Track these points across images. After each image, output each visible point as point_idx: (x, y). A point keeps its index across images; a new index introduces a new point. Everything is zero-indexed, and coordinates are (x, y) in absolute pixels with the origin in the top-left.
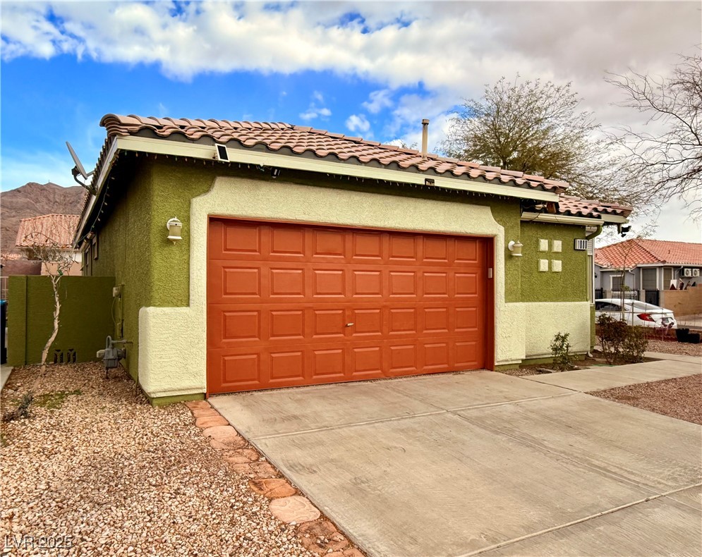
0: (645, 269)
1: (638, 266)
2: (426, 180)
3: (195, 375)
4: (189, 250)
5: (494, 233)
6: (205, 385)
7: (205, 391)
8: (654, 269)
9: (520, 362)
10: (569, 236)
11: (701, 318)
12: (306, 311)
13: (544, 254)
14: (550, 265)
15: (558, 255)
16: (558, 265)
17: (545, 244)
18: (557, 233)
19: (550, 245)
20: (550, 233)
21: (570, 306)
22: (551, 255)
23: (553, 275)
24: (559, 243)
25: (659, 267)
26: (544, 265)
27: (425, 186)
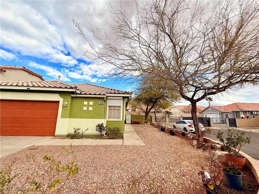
0: (236, 112)
1: (233, 111)
5: (59, 100)
8: (239, 112)
9: (66, 135)
11: (258, 129)
13: (85, 105)
14: (88, 109)
15: (91, 106)
16: (91, 109)
17: (86, 103)
18: (92, 100)
19: (88, 103)
20: (89, 100)
21: (94, 120)
22: (88, 106)
23: (89, 111)
24: (92, 103)
25: (241, 111)
26: (85, 108)
27: (27, 90)
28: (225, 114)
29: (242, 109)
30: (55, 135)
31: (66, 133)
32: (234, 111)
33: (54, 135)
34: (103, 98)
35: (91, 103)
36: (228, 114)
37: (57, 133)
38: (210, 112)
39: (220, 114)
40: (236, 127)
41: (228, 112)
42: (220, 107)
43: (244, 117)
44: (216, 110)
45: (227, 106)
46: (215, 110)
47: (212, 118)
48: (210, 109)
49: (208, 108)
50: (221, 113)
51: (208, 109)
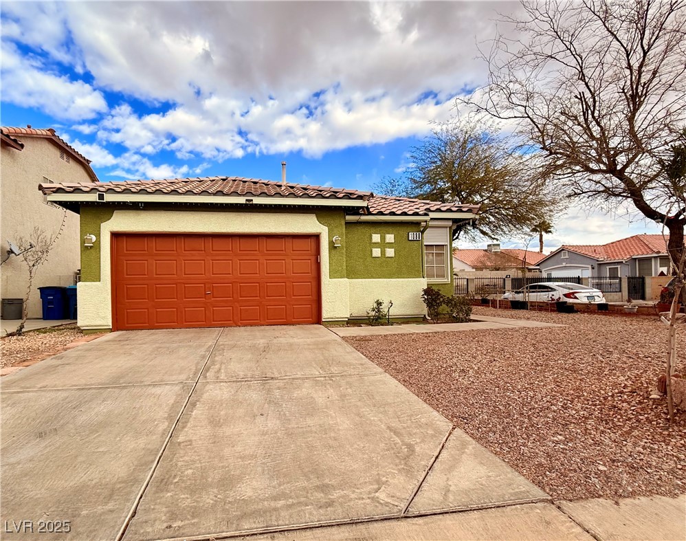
0: (640, 260)
1: (634, 257)
2: (247, 200)
3: (104, 318)
4: (100, 251)
5: (318, 231)
6: (111, 324)
7: (111, 327)
9: (347, 319)
10: (402, 231)
12: (178, 285)
13: (376, 245)
14: (383, 253)
15: (390, 245)
16: (390, 252)
17: (376, 238)
18: (390, 229)
19: (383, 238)
20: (384, 229)
21: (403, 281)
22: (383, 245)
23: (387, 259)
24: (392, 236)
25: (654, 257)
26: (377, 252)
27: (246, 204)
28: (608, 267)
29: (659, 252)
30: (323, 320)
31: (345, 314)
32: (635, 259)
33: (318, 320)
34: (418, 224)
35: (390, 238)
36: (619, 266)
37: (326, 314)
38: (564, 264)
39: (593, 268)
40: (643, 298)
41: (617, 263)
42: (595, 248)
43: (666, 273)
44: (584, 256)
45: (613, 246)
46: (579, 257)
47: (585, 278)
48: (564, 256)
49: (559, 254)
50: (596, 266)
51: (557, 256)
